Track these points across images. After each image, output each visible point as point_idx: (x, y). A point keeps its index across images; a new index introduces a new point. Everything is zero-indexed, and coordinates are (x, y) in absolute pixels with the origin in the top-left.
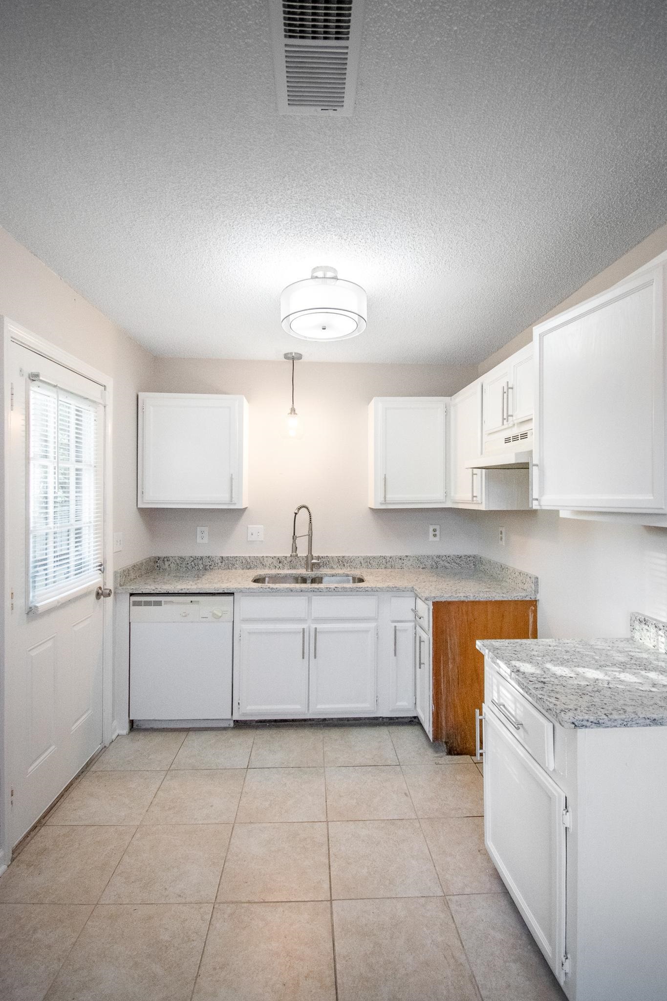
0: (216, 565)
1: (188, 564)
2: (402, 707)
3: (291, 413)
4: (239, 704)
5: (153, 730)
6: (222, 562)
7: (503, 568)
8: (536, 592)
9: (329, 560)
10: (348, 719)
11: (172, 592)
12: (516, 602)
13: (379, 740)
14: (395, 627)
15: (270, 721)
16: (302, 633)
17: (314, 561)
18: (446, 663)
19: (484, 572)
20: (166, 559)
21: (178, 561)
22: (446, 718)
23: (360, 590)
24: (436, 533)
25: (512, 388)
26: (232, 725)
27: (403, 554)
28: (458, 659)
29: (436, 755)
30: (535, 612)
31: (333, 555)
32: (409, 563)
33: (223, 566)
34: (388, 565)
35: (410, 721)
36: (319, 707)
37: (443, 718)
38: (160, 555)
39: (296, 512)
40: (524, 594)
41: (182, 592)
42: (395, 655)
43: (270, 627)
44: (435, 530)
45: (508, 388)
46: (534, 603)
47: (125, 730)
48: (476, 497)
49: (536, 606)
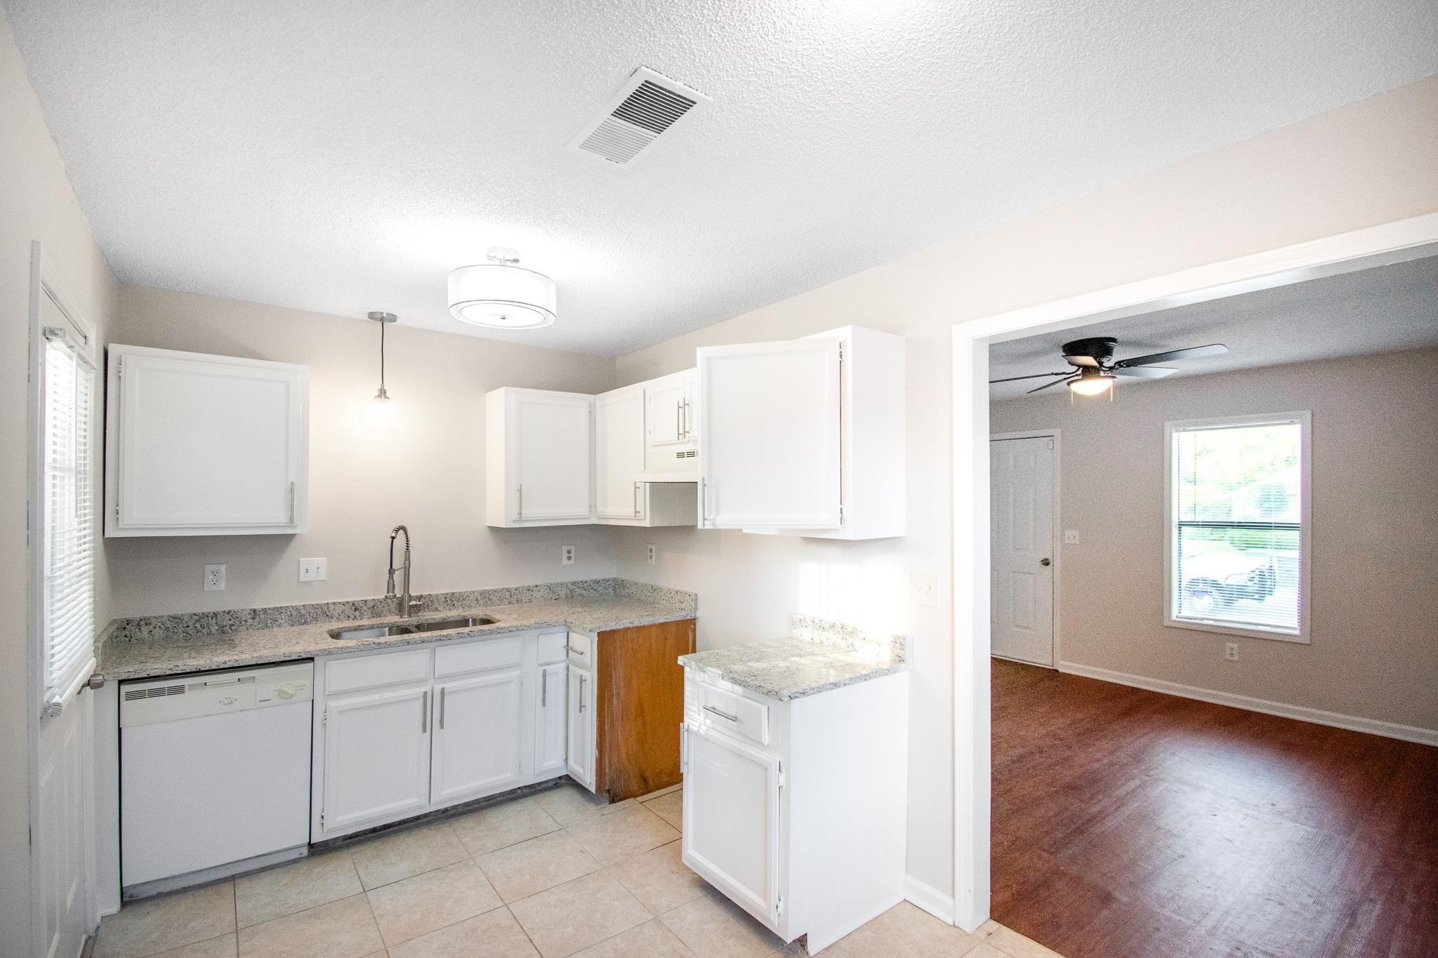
0: (243, 623)
1: (188, 626)
2: (552, 767)
3: (380, 396)
4: (322, 817)
5: (161, 896)
6: (253, 618)
7: (654, 589)
8: (696, 609)
9: (432, 599)
10: (477, 801)
11: (207, 669)
12: (677, 622)
13: (527, 812)
14: (545, 671)
15: (365, 833)
16: (421, 699)
17: (413, 603)
18: (611, 700)
19: (629, 596)
20: (142, 623)
21: (168, 622)
22: (610, 762)
23: (502, 631)
24: (571, 555)
25: (688, 405)
26: (305, 851)
27: (532, 583)
28: (622, 693)
29: (599, 807)
30: (694, 631)
31: (437, 593)
32: (540, 594)
33: (256, 624)
34: (514, 600)
35: (555, 784)
36: (444, 792)
37: (607, 763)
38: (129, 616)
39: (393, 535)
40: (685, 614)
41: (226, 666)
42: (544, 705)
43: (374, 698)
44: (569, 552)
45: (685, 404)
46: (693, 622)
47: (115, 907)
48: (639, 512)
49: (695, 624)
